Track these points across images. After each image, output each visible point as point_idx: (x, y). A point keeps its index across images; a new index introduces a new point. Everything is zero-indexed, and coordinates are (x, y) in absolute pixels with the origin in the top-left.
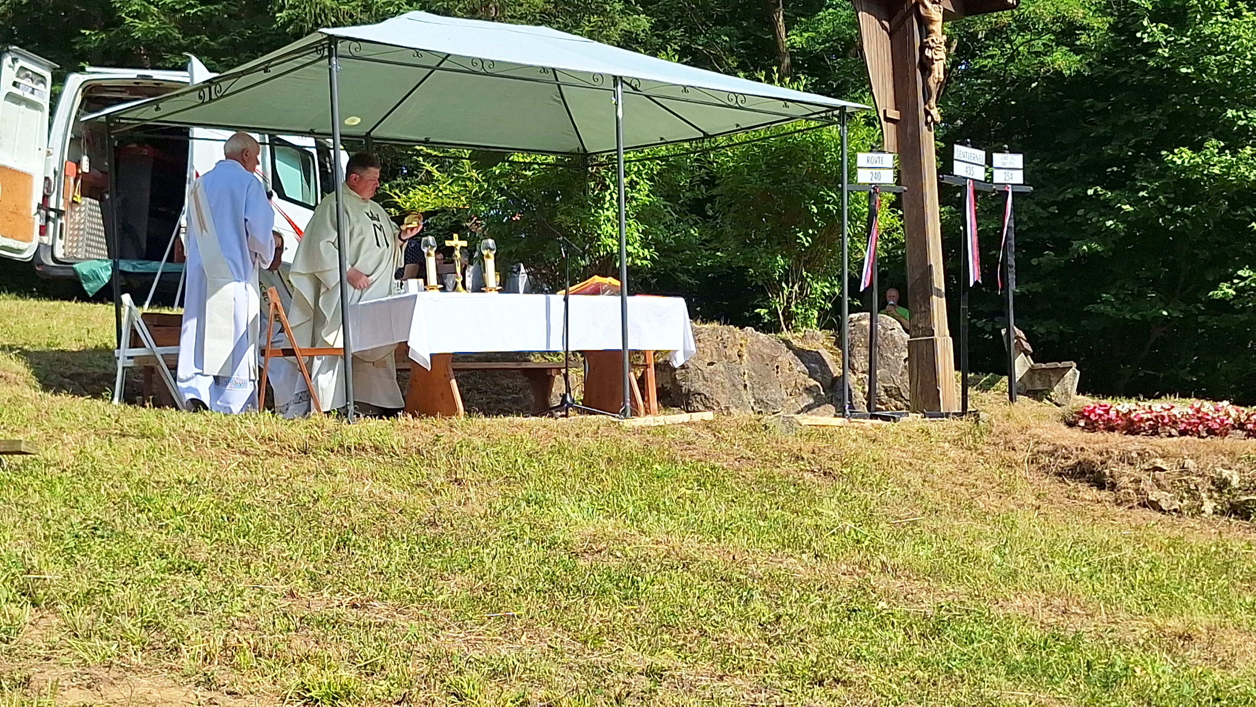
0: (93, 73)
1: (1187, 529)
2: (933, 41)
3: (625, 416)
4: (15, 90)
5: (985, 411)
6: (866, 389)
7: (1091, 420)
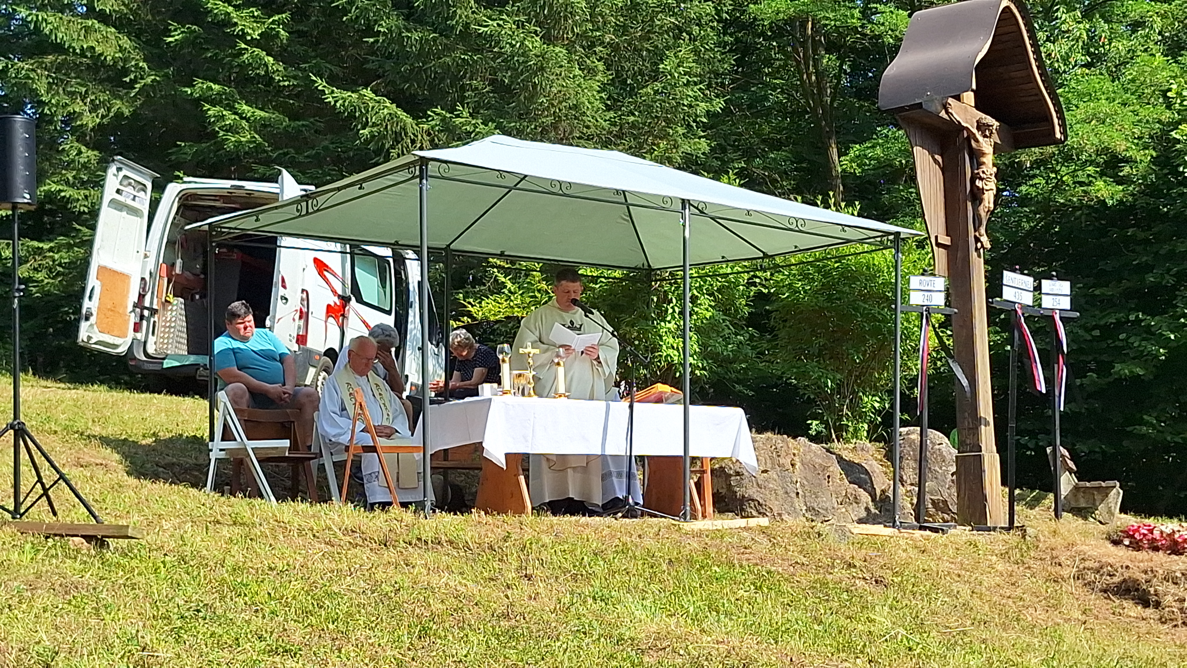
0: (190, 182)
2: (983, 172)
3: (685, 519)
4: (118, 197)
5: (1032, 527)
6: (915, 501)
7: (1136, 539)
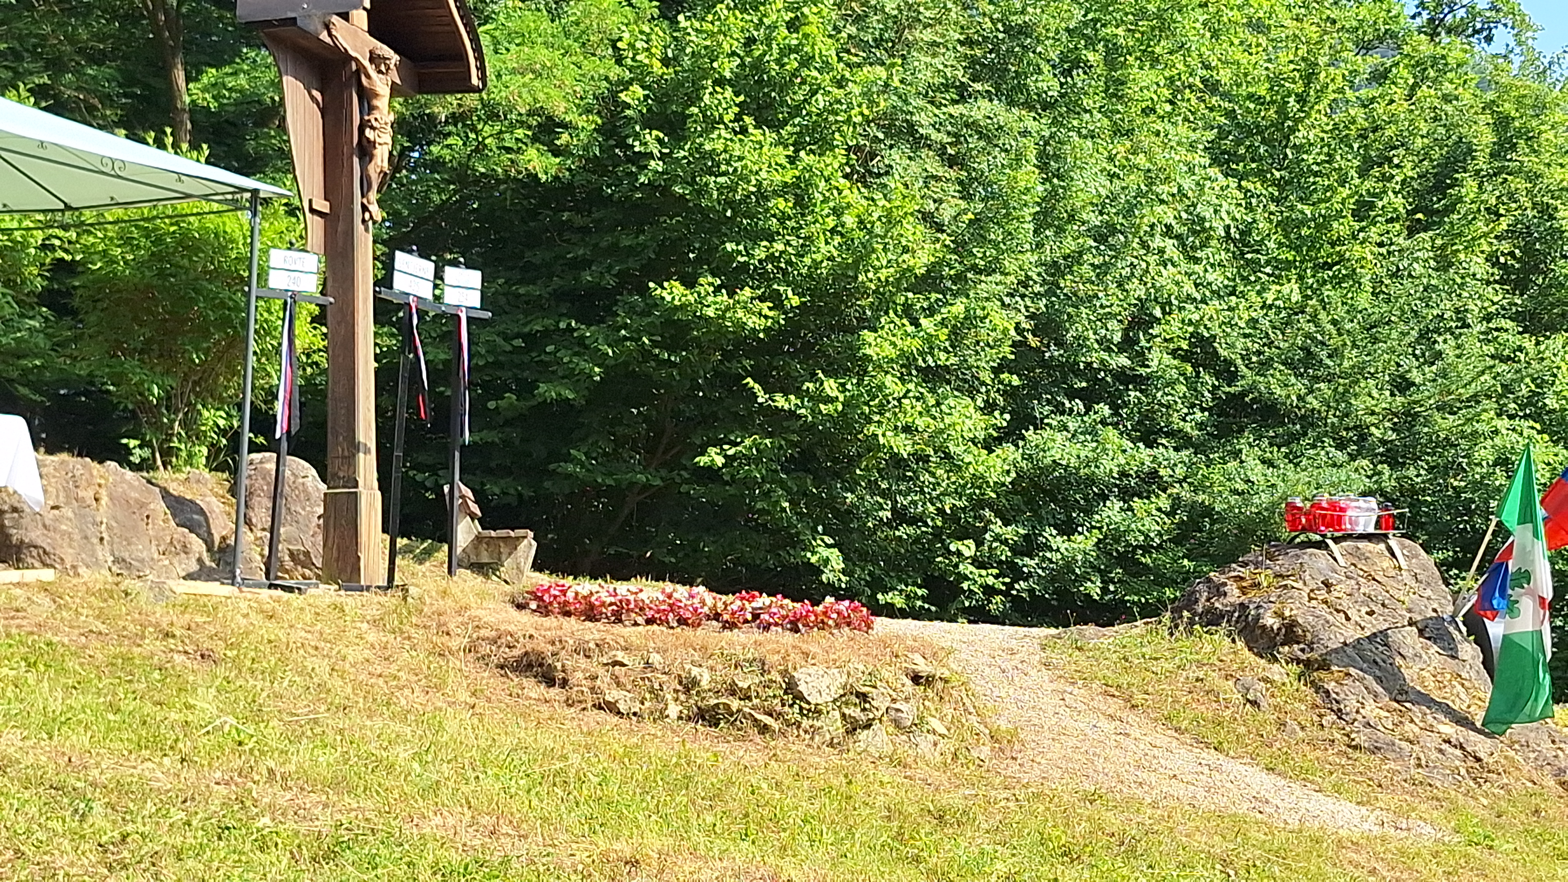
1: (647, 737)
2: (376, 119)
5: (417, 586)
6: (266, 552)
7: (544, 601)
